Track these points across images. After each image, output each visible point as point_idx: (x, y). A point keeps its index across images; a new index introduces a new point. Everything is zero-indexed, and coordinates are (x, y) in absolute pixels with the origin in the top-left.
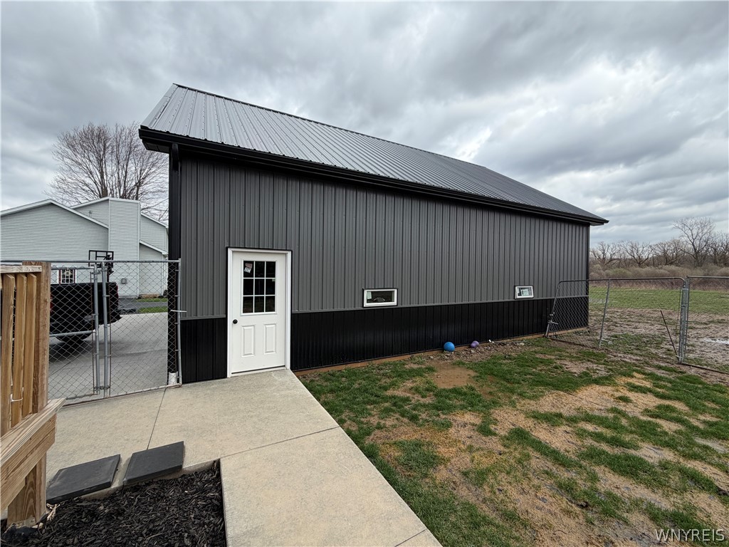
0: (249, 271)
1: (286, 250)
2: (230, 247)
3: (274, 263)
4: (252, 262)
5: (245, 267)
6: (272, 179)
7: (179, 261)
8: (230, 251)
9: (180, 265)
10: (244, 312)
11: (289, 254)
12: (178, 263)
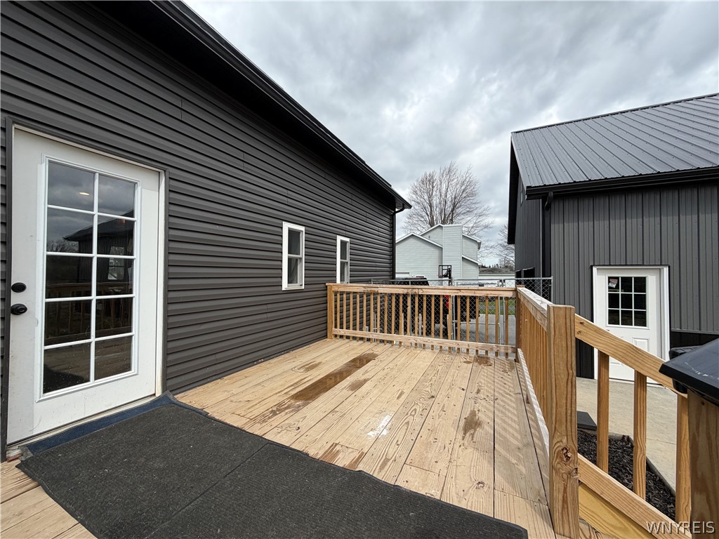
0: (614, 286)
1: (661, 265)
2: (594, 265)
3: (644, 278)
4: (617, 278)
5: (609, 282)
6: (640, 197)
7: (551, 278)
8: (595, 269)
9: (552, 281)
10: (609, 323)
11: (666, 270)
12: (550, 280)
